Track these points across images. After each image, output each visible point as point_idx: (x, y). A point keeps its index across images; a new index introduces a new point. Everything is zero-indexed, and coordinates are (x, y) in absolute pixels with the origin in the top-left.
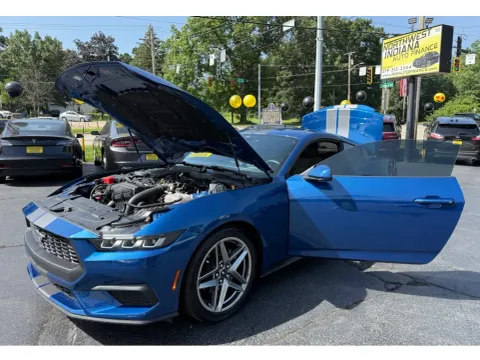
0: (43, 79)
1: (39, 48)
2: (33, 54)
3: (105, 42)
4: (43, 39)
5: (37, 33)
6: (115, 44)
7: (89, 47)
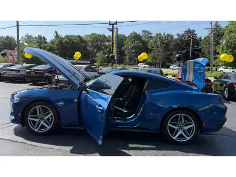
0: (162, 52)
1: (164, 39)
2: (161, 42)
3: (190, 33)
4: (166, 35)
5: (164, 33)
6: (195, 33)
7: (183, 36)
